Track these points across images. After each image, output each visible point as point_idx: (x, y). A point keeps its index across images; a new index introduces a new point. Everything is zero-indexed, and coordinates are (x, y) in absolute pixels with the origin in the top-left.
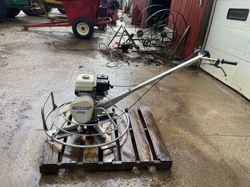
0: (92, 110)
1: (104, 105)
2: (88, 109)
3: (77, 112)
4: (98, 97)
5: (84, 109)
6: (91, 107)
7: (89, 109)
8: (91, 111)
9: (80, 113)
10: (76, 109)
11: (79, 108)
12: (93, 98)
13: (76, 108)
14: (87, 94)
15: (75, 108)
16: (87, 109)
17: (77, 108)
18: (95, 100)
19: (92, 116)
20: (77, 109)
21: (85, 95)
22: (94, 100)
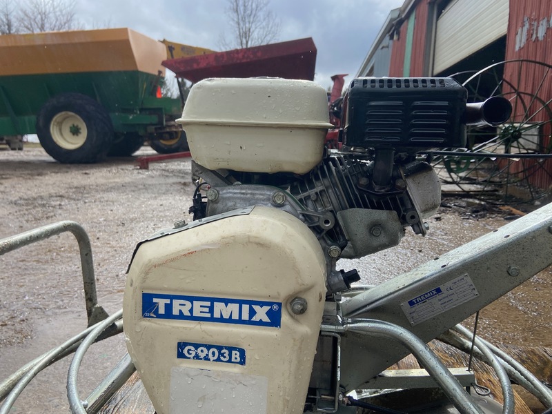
0: (306, 329)
1: (405, 305)
2: (274, 320)
3: (181, 346)
4: (358, 219)
5: (240, 321)
6: (297, 303)
7: (285, 318)
8: (304, 339)
9: (202, 352)
10: (169, 314)
11: (199, 308)
12: (316, 230)
13: (169, 307)
14: (266, 192)
15: (161, 303)
16: (261, 313)
17: (177, 307)
18: (334, 249)
19: (312, 391)
20: (181, 316)
21: (252, 202)
22: (326, 252)
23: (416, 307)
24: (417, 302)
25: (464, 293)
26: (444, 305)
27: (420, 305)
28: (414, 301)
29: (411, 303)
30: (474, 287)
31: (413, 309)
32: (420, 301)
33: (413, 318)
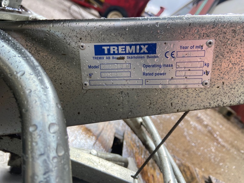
23: (105, 60)
24: (109, 53)
25: (188, 73)
26: (148, 77)
27: (112, 60)
28: (106, 48)
29: (99, 51)
30: (209, 69)
31: (98, 62)
32: (114, 53)
33: (90, 75)
